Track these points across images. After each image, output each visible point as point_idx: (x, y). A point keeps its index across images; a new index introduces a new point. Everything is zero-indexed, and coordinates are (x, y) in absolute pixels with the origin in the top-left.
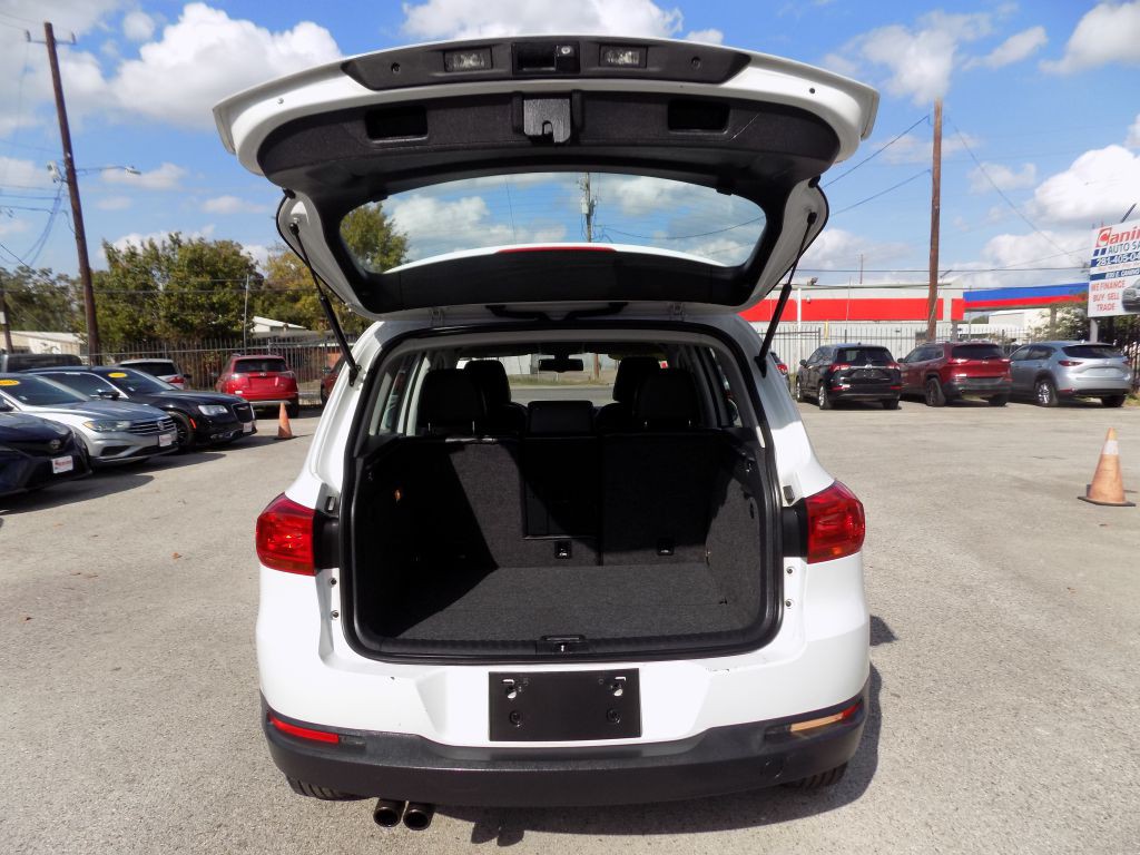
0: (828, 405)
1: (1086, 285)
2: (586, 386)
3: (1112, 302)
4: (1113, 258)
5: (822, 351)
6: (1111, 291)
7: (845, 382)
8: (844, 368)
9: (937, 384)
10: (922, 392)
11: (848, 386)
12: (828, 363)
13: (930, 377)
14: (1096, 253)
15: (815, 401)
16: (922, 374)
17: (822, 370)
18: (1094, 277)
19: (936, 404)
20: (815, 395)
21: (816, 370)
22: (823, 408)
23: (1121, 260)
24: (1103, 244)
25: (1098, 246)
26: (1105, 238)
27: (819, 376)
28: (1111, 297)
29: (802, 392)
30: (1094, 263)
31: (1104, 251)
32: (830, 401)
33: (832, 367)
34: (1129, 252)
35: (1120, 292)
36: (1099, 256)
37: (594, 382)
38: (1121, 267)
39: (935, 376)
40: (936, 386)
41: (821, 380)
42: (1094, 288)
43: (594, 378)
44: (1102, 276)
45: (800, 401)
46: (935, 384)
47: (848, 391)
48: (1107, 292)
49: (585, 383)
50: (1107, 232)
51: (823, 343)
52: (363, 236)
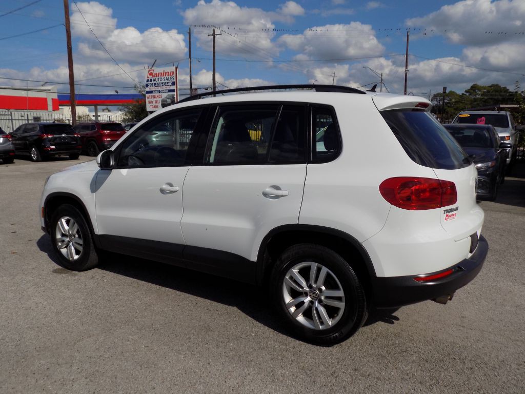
1: (144, 96)
3: (157, 104)
4: (155, 84)
6: (156, 99)
14: (148, 81)
18: (148, 92)
20: (28, 154)
23: (159, 85)
24: (150, 77)
25: (148, 77)
26: (151, 74)
28: (156, 102)
30: (147, 86)
31: (151, 81)
34: (162, 82)
35: (160, 100)
36: (149, 82)
38: (159, 88)
42: (148, 97)
44: (151, 92)
48: (154, 100)
50: (152, 71)
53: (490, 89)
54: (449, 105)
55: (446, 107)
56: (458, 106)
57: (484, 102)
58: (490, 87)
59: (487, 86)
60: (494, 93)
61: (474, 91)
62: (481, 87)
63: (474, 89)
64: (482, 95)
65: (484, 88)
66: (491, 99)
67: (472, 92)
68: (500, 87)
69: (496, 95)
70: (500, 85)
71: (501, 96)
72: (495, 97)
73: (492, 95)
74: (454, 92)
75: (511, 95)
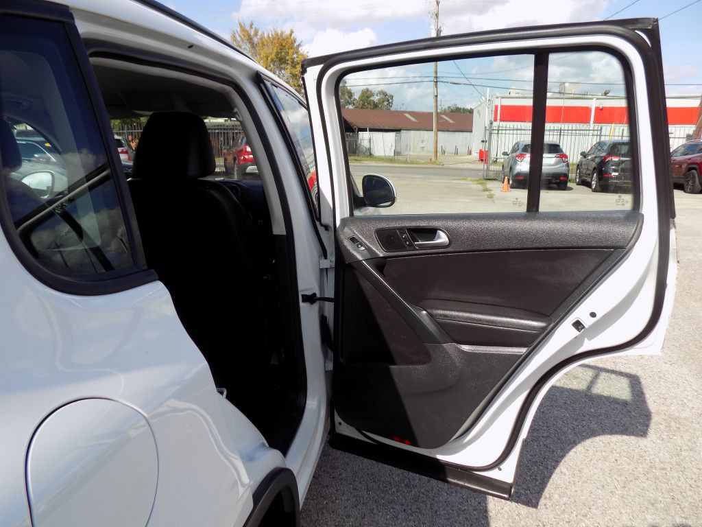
0: (599, 189)
2: (428, 166)
5: (600, 144)
7: (615, 171)
8: (616, 159)
9: (696, 176)
10: (682, 181)
11: (617, 174)
12: (604, 154)
13: (690, 169)
15: (588, 185)
16: (684, 166)
17: (597, 160)
19: (693, 192)
20: (589, 180)
21: (593, 160)
22: (595, 191)
27: (594, 164)
29: (580, 177)
32: (600, 186)
33: (605, 158)
37: (434, 163)
39: (694, 169)
40: (694, 177)
41: (595, 168)
43: (433, 160)
45: (578, 184)
46: (693, 174)
47: (617, 178)
49: (428, 163)
51: (603, 139)
52: (277, 54)
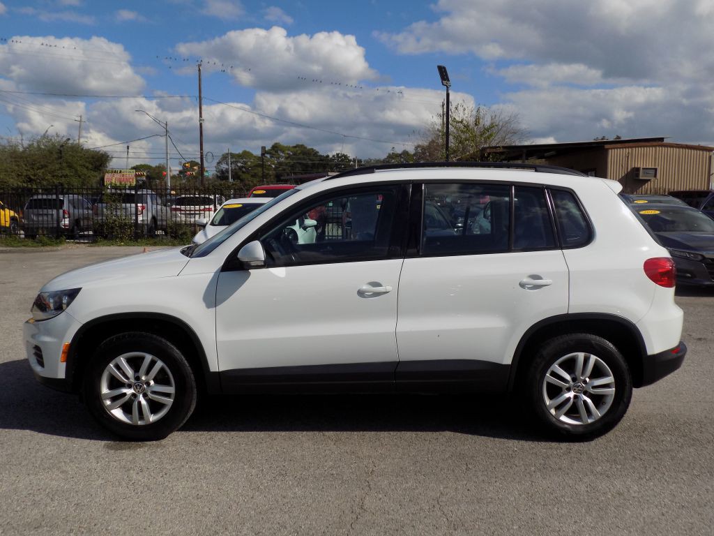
53: (295, 150)
54: (244, 170)
55: (240, 173)
56: (256, 171)
57: (290, 166)
58: (295, 147)
59: (291, 145)
60: (301, 156)
61: (277, 152)
62: (284, 147)
63: (276, 149)
64: (287, 158)
65: (288, 148)
66: (300, 164)
67: (274, 153)
68: (305, 148)
69: (304, 159)
70: (306, 146)
71: (311, 160)
72: (304, 162)
73: (299, 159)
74: (249, 152)
75: (321, 160)
